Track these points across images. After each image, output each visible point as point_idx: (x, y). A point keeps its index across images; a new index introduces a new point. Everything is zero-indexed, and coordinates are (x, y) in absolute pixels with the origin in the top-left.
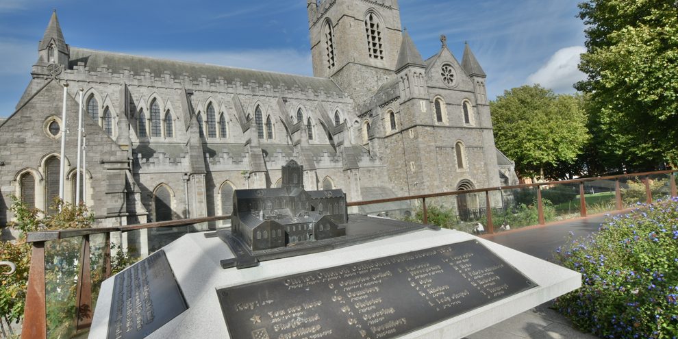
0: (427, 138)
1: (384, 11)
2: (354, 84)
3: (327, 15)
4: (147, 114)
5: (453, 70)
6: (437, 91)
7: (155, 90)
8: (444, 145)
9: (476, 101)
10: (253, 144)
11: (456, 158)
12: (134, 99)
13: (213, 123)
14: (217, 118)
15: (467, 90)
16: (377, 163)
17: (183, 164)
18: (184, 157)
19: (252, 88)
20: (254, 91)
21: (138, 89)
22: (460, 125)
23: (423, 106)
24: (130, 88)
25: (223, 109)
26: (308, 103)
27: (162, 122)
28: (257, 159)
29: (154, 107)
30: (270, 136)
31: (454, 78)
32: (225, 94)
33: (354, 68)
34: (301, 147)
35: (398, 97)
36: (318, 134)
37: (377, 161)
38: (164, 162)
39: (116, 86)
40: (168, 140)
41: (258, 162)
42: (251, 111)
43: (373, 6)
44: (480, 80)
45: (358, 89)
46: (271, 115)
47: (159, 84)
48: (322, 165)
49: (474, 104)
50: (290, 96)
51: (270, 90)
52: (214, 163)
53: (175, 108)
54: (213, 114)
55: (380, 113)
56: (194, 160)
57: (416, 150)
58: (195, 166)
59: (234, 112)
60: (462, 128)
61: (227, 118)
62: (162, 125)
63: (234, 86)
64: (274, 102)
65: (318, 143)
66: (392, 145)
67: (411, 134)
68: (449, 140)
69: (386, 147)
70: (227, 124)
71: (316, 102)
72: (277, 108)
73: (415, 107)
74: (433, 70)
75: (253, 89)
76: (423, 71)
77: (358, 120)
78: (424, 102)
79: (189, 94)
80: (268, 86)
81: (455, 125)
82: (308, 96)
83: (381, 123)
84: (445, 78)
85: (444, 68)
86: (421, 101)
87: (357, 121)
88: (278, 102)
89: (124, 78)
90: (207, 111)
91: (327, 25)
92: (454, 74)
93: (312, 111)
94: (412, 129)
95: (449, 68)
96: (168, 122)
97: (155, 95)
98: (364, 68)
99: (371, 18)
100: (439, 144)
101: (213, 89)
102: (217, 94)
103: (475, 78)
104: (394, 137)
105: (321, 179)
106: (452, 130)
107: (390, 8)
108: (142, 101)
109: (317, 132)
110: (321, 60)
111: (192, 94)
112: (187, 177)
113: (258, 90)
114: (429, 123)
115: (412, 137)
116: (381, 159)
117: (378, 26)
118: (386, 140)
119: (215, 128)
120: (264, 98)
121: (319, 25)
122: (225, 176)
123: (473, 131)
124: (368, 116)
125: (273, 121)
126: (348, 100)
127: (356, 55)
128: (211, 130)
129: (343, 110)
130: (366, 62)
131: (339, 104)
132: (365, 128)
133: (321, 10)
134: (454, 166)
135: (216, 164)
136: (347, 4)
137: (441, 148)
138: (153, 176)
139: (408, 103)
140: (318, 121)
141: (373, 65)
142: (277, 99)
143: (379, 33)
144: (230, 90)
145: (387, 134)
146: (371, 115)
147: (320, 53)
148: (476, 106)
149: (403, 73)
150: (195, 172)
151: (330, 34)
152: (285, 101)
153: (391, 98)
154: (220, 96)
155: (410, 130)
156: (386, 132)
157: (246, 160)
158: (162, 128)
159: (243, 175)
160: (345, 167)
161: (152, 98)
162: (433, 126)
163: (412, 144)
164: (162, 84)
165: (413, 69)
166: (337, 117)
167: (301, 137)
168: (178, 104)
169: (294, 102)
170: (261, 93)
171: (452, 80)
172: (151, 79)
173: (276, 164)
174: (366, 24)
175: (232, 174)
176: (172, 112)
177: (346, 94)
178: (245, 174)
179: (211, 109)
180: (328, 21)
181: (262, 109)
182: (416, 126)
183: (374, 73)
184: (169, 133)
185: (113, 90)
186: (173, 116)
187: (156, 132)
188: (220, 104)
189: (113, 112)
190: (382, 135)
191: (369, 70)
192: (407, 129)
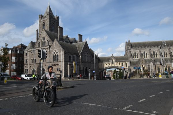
10: (163, 60)
12: (141, 52)
14: (155, 54)
21: (142, 50)
25: (156, 52)
30: (166, 56)
40: (147, 58)
42: (162, 52)
47: (145, 49)
51: (167, 47)
59: (158, 52)
61: (157, 54)
64: (167, 49)
79: (150, 50)
89: (139, 48)
101: (154, 48)
119: (155, 56)
125: (167, 53)
135: (156, 63)
144: (158, 48)
152: (170, 49)
161: (144, 51)
176: (147, 53)
181: (165, 51)
184: (147, 57)
185: (138, 51)
186: (147, 54)
187: (145, 57)
188: (156, 51)
189: (138, 54)
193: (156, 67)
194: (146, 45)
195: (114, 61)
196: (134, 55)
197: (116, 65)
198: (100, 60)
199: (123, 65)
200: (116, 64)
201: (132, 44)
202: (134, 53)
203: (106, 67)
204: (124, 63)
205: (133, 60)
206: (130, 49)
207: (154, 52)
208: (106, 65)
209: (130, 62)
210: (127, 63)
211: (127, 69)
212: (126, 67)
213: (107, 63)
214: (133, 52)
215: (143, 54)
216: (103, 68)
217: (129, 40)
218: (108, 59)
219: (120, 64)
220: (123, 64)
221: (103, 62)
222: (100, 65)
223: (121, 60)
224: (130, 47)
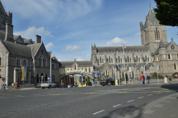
0: (165, 63)
1: (160, 27)
2: (151, 48)
3: (145, 29)
6: (169, 52)
11: (174, 67)
12: (107, 57)
14: (120, 59)
16: (155, 67)
21: (107, 55)
22: (176, 59)
23: (164, 56)
25: (121, 57)
26: (139, 54)
30: (130, 62)
31: (175, 48)
32: (122, 54)
33: (151, 44)
35: (159, 54)
42: (127, 57)
43: (157, 26)
47: (110, 54)
48: (141, 68)
52: (121, 68)
55: (156, 56)
57: (162, 66)
60: (176, 60)
63: (123, 52)
64: (131, 54)
65: (141, 63)
68: (172, 63)
70: (122, 60)
71: (141, 54)
72: (132, 56)
73: (162, 56)
74: (168, 47)
75: (127, 52)
77: (151, 57)
79: (115, 55)
80: (130, 51)
82: (139, 52)
83: (156, 58)
84: (172, 49)
89: (105, 53)
93: (140, 56)
95: (173, 46)
99: (157, 29)
101: (119, 53)
104: (159, 62)
105: (141, 71)
106: (173, 61)
109: (141, 60)
110: (143, 40)
114: (166, 59)
115: (162, 63)
117: (159, 31)
118: (157, 63)
119: (120, 61)
125: (131, 58)
126: (149, 52)
127: (151, 40)
129: (147, 55)
130: (155, 42)
131: (147, 53)
132: (153, 59)
133: (143, 28)
134: (173, 69)
136: (149, 28)
137: (169, 65)
140: (141, 58)
141: (157, 42)
143: (159, 33)
146: (154, 56)
147: (143, 38)
149: (160, 49)
152: (134, 54)
157: (126, 68)
161: (109, 56)
162: (167, 61)
165: (162, 48)
166: (146, 56)
168: (114, 57)
169: (136, 54)
170: (129, 53)
174: (155, 31)
180: (145, 31)
181: (129, 56)
183: (157, 44)
184: (112, 62)
185: (104, 55)
186: (113, 59)
187: (110, 62)
188: (121, 56)
189: (104, 59)
190: (156, 61)
191: (155, 44)
192: (161, 61)
193: (120, 72)
194: (112, 50)
195: (77, 66)
196: (100, 59)
197: (78, 71)
198: (62, 65)
199: (86, 71)
200: (79, 69)
201: (98, 49)
202: (99, 58)
203: (68, 73)
204: (88, 68)
205: (98, 65)
206: (95, 53)
207: (119, 57)
208: (67, 70)
209: (94, 68)
210: (91, 69)
211: (91, 75)
212: (90, 72)
213: (69, 69)
214: (98, 56)
215: (109, 59)
216: (65, 74)
217: (95, 44)
218: (70, 64)
219: (84, 69)
220: (86, 69)
221: (64, 67)
222: (61, 71)
223: (84, 65)
224: (95, 51)
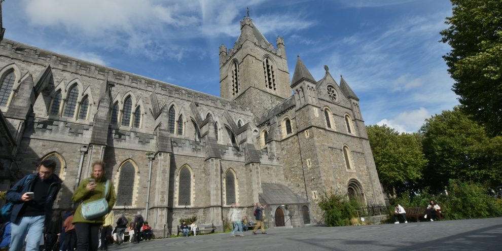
0: (321, 138)
1: (276, 58)
2: (254, 103)
3: (234, 57)
4: (64, 95)
5: (335, 91)
6: (325, 103)
7: (78, 76)
8: (334, 146)
9: (354, 117)
10: (162, 128)
11: (344, 159)
12: (55, 80)
13: (129, 114)
14: (133, 109)
15: (347, 107)
16: (275, 162)
17: (84, 136)
18: (87, 130)
19: (169, 90)
20: (170, 93)
21: (62, 73)
22: (344, 133)
23: (316, 112)
24: (53, 71)
25: (140, 103)
26: (217, 110)
27: (77, 105)
28: (164, 141)
29: (73, 91)
30: (180, 132)
31: (337, 97)
32: (144, 91)
33: (254, 91)
34: (208, 137)
35: (294, 106)
36: (223, 136)
37: (275, 160)
38: (63, 130)
39: (39, 66)
41: (165, 143)
43: (269, 53)
44: (355, 102)
45: (256, 106)
46: (183, 115)
47: (83, 73)
48: (226, 157)
49: (353, 119)
50: (201, 102)
51: (185, 95)
52: (119, 140)
53: (94, 94)
54: (129, 105)
55: (277, 121)
56: (97, 131)
57: (312, 148)
58: (96, 137)
59: (150, 106)
60: (346, 135)
61: (142, 110)
62: (76, 107)
63: (154, 86)
64: (187, 105)
65: (223, 144)
66: (289, 147)
67: (307, 134)
68: (338, 143)
69: (282, 149)
70: (141, 116)
71: (223, 111)
72: (190, 109)
73: (310, 111)
74: (321, 87)
76: (314, 86)
77: (257, 129)
78: (317, 109)
79: (110, 85)
81: (341, 132)
82: (216, 105)
83: (277, 129)
84: (330, 96)
85: (329, 88)
86: (314, 108)
87: (256, 131)
88: (191, 105)
89: (50, 61)
90: (125, 103)
91: (234, 65)
92: (336, 94)
93: (219, 117)
94: (308, 130)
95: (332, 89)
96: (83, 105)
97: (77, 81)
98: (262, 92)
99: (267, 61)
100: (331, 145)
101: (134, 85)
102: (137, 90)
103: (351, 99)
104: (290, 140)
105: (225, 170)
106: (340, 135)
107: (280, 57)
108: (62, 83)
109: (222, 135)
110: (228, 89)
111: (113, 86)
112: (85, 150)
113: (174, 93)
114: (322, 126)
115: (307, 137)
116: (278, 159)
117: (272, 68)
118: (283, 143)
119: (129, 118)
120: (178, 100)
121: (227, 65)
122: (128, 155)
123: (355, 139)
124: (266, 125)
125: (184, 120)
126: (249, 113)
127: (256, 82)
128: (125, 119)
129: (244, 120)
130: (264, 89)
131: (242, 115)
132: (263, 136)
133: (230, 55)
134: (344, 166)
135: (121, 141)
136: (251, 48)
137: (332, 148)
138: (46, 143)
139: (303, 109)
140: (223, 126)
141: (269, 92)
142: (190, 103)
143: (273, 72)
144: (149, 89)
145: (284, 138)
146: (269, 124)
147: (227, 85)
148: (355, 120)
149: (298, 87)
150: (94, 142)
151: (236, 70)
152: (197, 105)
153: (287, 107)
154: (139, 92)
155: (305, 132)
156: (282, 137)
157: (153, 142)
158: (76, 110)
159: (147, 156)
160: (247, 161)
161: (73, 82)
162: (325, 130)
163: (308, 143)
164: (86, 73)
165: (307, 83)
166: (239, 125)
167: (209, 128)
168: (98, 92)
169: (205, 108)
170: (177, 96)
171: (335, 98)
172: (77, 67)
173: (183, 150)
175: (137, 154)
176: (90, 97)
177: (248, 109)
178: (149, 155)
179: (129, 101)
180: (235, 62)
181: (176, 109)
182: (311, 127)
183: (269, 97)
184: (82, 115)
186: (90, 101)
187: (69, 112)
188: (138, 98)
190: (279, 139)
191: (266, 95)
192: (303, 131)
